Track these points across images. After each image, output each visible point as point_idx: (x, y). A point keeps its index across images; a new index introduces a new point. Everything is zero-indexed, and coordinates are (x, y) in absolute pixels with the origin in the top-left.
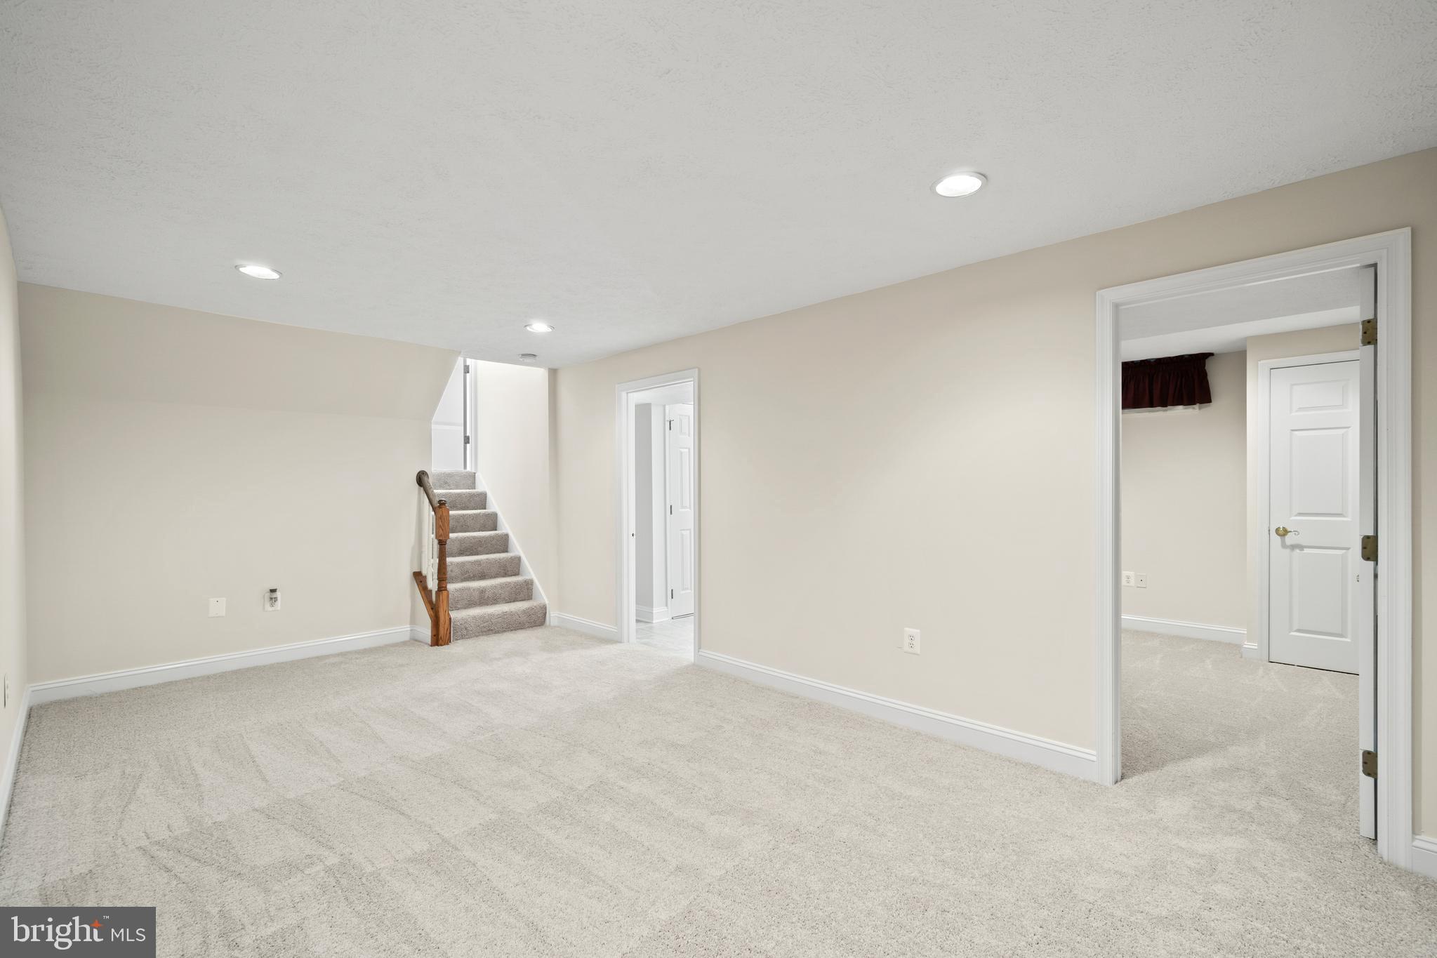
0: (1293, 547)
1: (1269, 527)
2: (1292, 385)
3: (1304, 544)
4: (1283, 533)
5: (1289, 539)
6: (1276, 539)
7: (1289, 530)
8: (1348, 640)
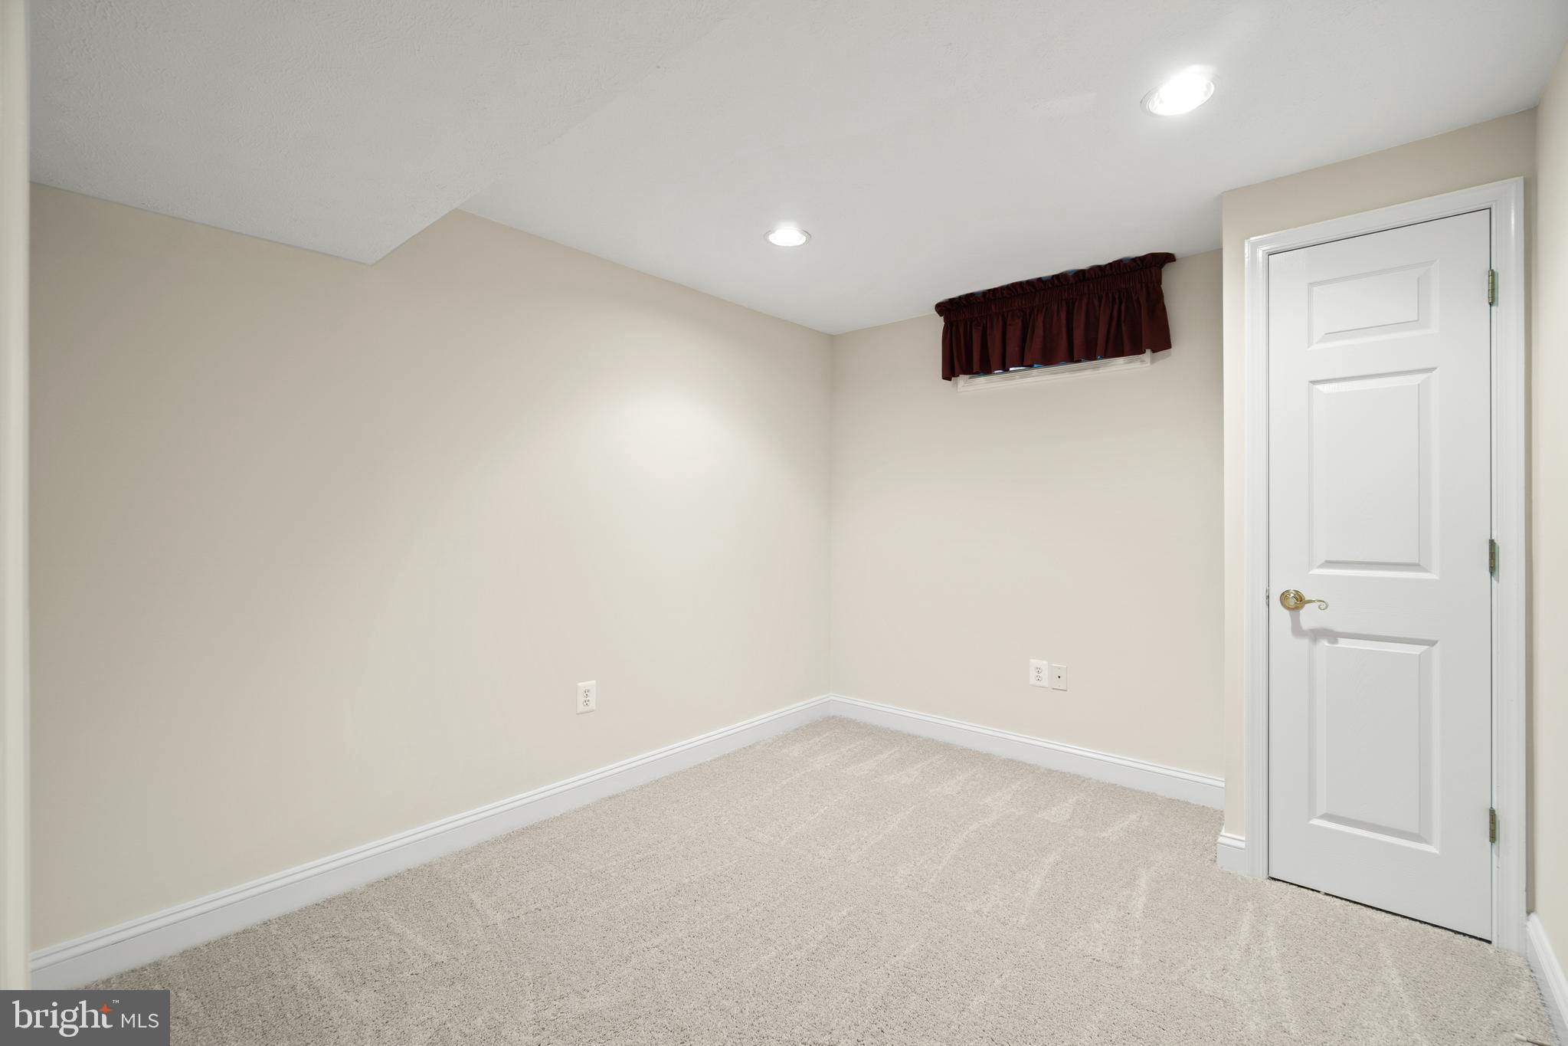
0: (1317, 634)
1: (1268, 591)
2: (1312, 284)
3: (1339, 629)
4: (1295, 602)
5: (1309, 617)
6: (1281, 616)
7: (1307, 598)
8: (1433, 849)
